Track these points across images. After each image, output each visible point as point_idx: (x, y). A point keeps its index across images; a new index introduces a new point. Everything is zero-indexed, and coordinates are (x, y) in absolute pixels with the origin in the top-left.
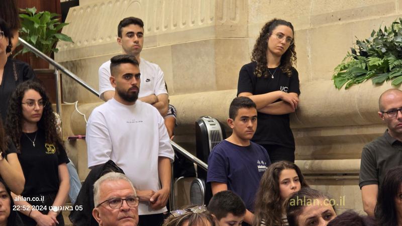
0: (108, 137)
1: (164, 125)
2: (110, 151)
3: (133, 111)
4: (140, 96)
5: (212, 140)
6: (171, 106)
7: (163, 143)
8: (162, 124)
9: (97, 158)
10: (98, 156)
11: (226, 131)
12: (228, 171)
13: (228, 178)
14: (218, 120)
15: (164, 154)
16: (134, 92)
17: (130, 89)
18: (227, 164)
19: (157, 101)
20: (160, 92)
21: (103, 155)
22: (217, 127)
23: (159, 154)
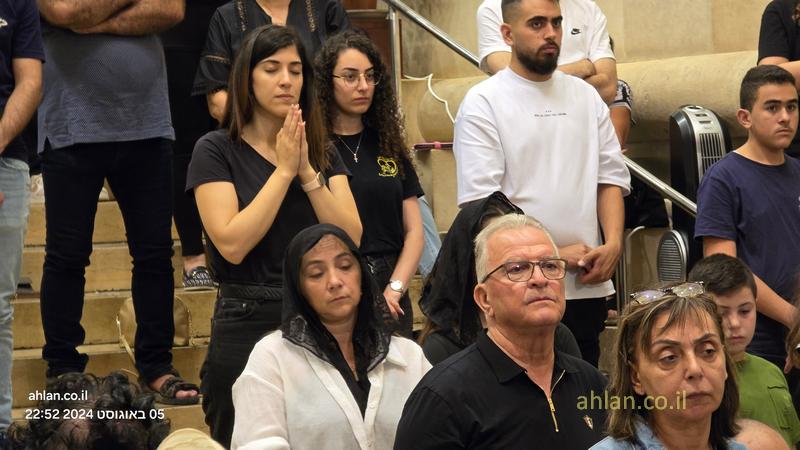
0: (497, 145)
1: (609, 121)
2: (502, 172)
3: (546, 93)
4: (562, 61)
5: (704, 153)
6: (621, 83)
7: (607, 157)
8: (604, 118)
9: (476, 187)
10: (477, 182)
11: (733, 134)
12: (738, 214)
13: (738, 230)
14: (715, 113)
15: (610, 178)
16: (550, 54)
17: (542, 48)
18: (737, 200)
19: (594, 72)
20: (600, 53)
21: (487, 181)
22: (715, 128)
23: (600, 178)
